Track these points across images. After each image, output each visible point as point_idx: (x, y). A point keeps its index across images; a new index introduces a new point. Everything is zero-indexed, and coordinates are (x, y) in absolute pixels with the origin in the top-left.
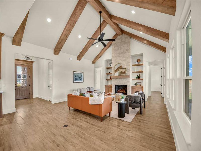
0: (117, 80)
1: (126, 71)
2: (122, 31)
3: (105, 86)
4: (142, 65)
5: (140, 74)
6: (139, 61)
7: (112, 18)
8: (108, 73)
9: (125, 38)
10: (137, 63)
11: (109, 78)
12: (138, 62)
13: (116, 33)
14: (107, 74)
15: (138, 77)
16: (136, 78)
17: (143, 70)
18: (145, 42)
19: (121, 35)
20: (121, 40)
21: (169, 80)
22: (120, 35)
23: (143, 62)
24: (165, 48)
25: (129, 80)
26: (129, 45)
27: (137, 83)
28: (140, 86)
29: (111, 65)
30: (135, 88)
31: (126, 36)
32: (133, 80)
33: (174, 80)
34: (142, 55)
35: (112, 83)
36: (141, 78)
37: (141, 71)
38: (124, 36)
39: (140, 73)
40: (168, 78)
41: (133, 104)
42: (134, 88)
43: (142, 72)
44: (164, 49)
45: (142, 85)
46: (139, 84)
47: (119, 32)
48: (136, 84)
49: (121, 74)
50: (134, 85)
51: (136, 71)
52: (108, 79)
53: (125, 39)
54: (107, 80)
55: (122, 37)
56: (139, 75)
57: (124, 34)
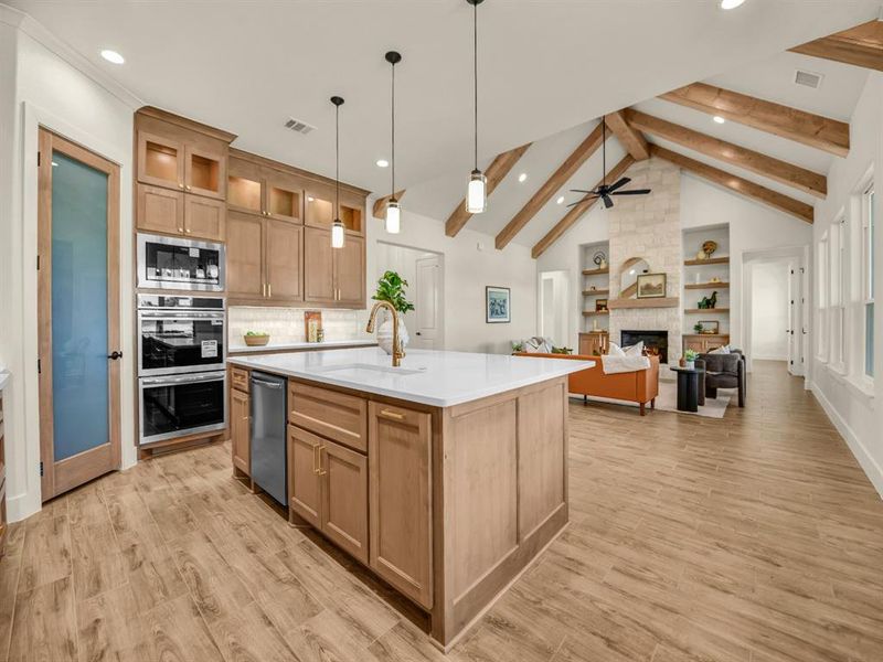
0: (630, 313)
1: (665, 283)
2: (652, 149)
3: (580, 334)
4: (726, 261)
5: (715, 293)
6: (709, 247)
7: (632, 120)
8: (588, 289)
9: (663, 171)
10: (702, 256)
11: (591, 307)
12: (705, 250)
13: (629, 155)
14: (585, 294)
15: (709, 304)
16: (700, 306)
17: (728, 277)
18: (734, 184)
19: (645, 162)
20: (645, 176)
21: (824, 311)
22: (644, 159)
23: (728, 252)
24: (811, 209)
25: (676, 313)
26: (678, 196)
27: (703, 324)
28: (716, 332)
29: (599, 264)
30: (698, 340)
31: (667, 164)
32: (686, 312)
33: (843, 309)
34: (725, 228)
35: (611, 324)
36: (718, 306)
37: (718, 281)
38: (657, 164)
39: (716, 290)
40: (822, 303)
41: (717, 379)
42: (692, 340)
43: (727, 286)
44: (806, 213)
45: (723, 331)
46: (709, 327)
47: (639, 149)
48: (698, 328)
49: (646, 292)
50: (692, 332)
51: (697, 283)
52: (588, 310)
53: (659, 173)
54: (586, 315)
55: (649, 169)
56: (709, 297)
57: (655, 159)
